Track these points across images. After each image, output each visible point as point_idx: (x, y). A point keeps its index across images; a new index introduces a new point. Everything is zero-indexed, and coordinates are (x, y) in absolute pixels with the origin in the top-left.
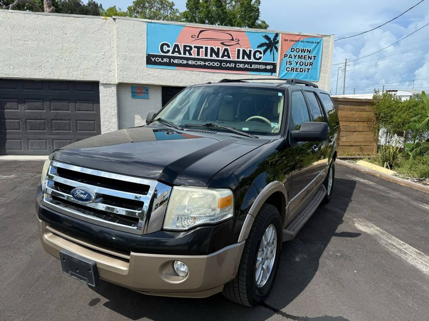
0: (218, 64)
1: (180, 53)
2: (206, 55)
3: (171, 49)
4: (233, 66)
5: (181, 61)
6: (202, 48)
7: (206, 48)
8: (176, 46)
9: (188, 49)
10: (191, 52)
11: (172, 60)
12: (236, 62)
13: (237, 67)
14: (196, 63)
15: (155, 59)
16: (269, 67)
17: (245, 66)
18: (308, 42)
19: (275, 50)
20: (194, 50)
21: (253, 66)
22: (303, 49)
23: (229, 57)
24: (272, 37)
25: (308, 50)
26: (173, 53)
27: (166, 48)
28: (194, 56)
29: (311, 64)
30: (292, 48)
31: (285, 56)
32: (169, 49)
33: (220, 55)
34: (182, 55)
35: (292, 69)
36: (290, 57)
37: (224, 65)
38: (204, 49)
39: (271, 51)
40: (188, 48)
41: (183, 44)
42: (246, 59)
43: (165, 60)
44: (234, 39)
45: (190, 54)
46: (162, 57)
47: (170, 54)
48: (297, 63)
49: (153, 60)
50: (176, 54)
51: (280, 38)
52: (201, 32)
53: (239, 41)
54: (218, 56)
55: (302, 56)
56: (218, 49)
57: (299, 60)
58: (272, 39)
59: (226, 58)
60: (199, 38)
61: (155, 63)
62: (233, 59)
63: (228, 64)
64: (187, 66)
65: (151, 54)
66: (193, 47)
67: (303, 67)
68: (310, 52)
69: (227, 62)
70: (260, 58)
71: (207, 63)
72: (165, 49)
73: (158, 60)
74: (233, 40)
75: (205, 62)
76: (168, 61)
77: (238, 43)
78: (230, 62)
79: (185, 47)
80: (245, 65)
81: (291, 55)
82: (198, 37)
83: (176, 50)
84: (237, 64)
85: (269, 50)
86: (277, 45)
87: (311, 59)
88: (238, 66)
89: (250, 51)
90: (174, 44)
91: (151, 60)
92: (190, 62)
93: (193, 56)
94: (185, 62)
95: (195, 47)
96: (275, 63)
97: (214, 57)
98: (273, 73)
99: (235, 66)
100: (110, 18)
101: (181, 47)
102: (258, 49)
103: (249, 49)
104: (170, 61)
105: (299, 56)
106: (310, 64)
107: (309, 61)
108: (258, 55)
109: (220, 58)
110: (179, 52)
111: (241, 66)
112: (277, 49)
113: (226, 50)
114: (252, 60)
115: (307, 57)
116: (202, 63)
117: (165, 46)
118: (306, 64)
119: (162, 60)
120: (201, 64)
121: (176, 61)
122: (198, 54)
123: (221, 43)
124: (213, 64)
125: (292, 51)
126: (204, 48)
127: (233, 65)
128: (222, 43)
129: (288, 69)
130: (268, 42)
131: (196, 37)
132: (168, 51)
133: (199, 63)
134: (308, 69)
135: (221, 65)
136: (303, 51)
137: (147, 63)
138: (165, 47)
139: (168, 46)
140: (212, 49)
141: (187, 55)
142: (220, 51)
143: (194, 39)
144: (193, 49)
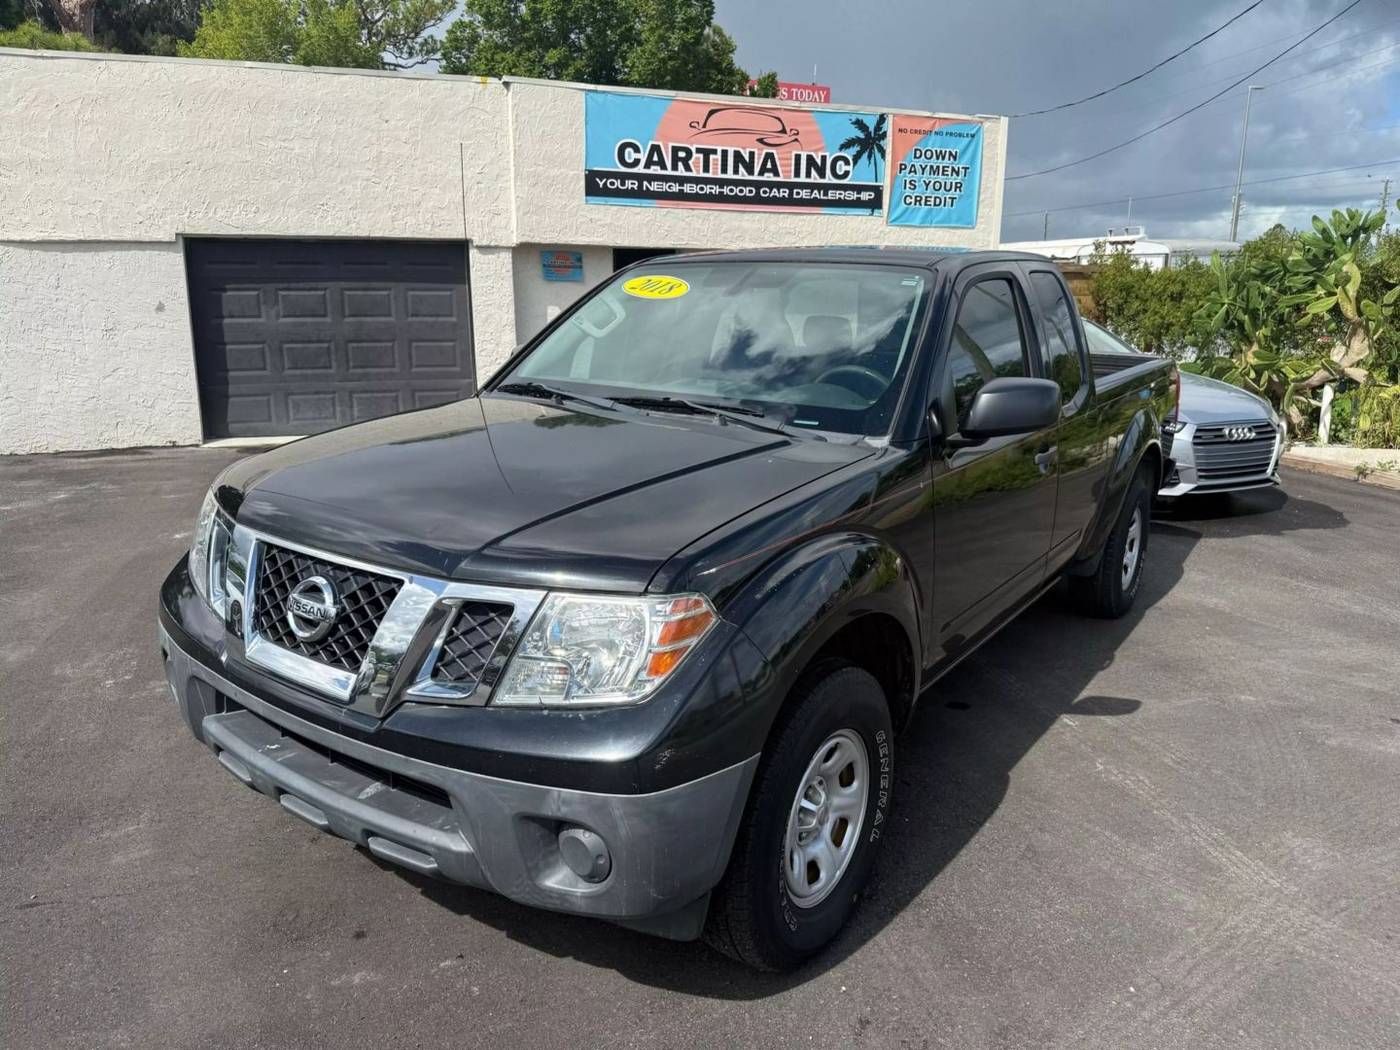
0: (751, 191)
1: (664, 167)
2: (724, 170)
3: (643, 157)
4: (786, 195)
5: (665, 187)
6: (714, 152)
7: (725, 153)
8: (655, 149)
9: (682, 156)
10: (690, 162)
11: (645, 183)
12: (791, 186)
13: (795, 196)
14: (702, 189)
15: (605, 184)
16: (865, 196)
17: (813, 195)
18: (951, 134)
19: (878, 155)
20: (697, 159)
21: (832, 195)
22: (941, 151)
23: (776, 174)
24: (871, 124)
25: (950, 153)
26: (647, 166)
27: (630, 155)
28: (697, 172)
29: (959, 186)
30: (916, 150)
31: (901, 169)
32: (637, 156)
33: (757, 169)
34: (669, 172)
35: (918, 200)
36: (913, 170)
37: (765, 192)
38: (719, 156)
39: (869, 157)
40: (682, 154)
41: (671, 145)
42: (815, 178)
43: (630, 184)
44: (788, 130)
45: (688, 168)
46: (623, 177)
47: (640, 169)
48: (927, 185)
49: (601, 184)
50: (655, 170)
51: (888, 127)
52: (712, 113)
53: (798, 134)
54: (750, 171)
55: (938, 167)
56: (752, 154)
57: (933, 178)
58: (872, 129)
59: (769, 177)
60: (708, 128)
61: (607, 193)
62: (785, 177)
63: (775, 190)
64: (681, 197)
65: (596, 169)
66: (694, 150)
67: (941, 193)
68: (955, 158)
69: (771, 185)
70: (846, 174)
71: (726, 190)
72: (630, 158)
73: (612, 184)
74: (784, 131)
75: (721, 187)
76: (635, 187)
77: (796, 140)
78: (779, 185)
79: (675, 150)
80: (812, 192)
81: (913, 166)
82: (704, 126)
83: (655, 158)
84: (795, 191)
85: (865, 155)
86: (882, 143)
87: (958, 174)
88: (798, 193)
89: (824, 158)
90: (651, 143)
91: (596, 185)
92: (687, 188)
93: (693, 174)
94: (676, 188)
95: (699, 151)
96: (879, 186)
97: (743, 174)
98: (876, 211)
99: (791, 194)
100: (496, 80)
101: (667, 152)
102: (842, 154)
103: (821, 154)
104: (640, 186)
105: (932, 167)
106: (956, 187)
107: (954, 179)
108: (841, 168)
109: (756, 177)
110: (662, 164)
111: (804, 194)
112: (883, 152)
113: (769, 156)
114: (829, 179)
115: (950, 169)
116: (716, 190)
117: (629, 150)
118: (948, 188)
119: (623, 184)
120: (713, 191)
121: (654, 187)
122: (706, 169)
123: (758, 140)
124: (741, 191)
125: (915, 157)
126: (719, 153)
127: (784, 193)
128: (761, 141)
129: (908, 200)
130: (862, 136)
131: (701, 126)
132: (637, 162)
133: (707, 189)
134: (953, 199)
135: (758, 193)
136: (940, 155)
137: (588, 193)
138: (629, 153)
139: (637, 150)
140: (737, 155)
141: (681, 171)
142: (756, 160)
143: (695, 131)
144: (695, 155)
